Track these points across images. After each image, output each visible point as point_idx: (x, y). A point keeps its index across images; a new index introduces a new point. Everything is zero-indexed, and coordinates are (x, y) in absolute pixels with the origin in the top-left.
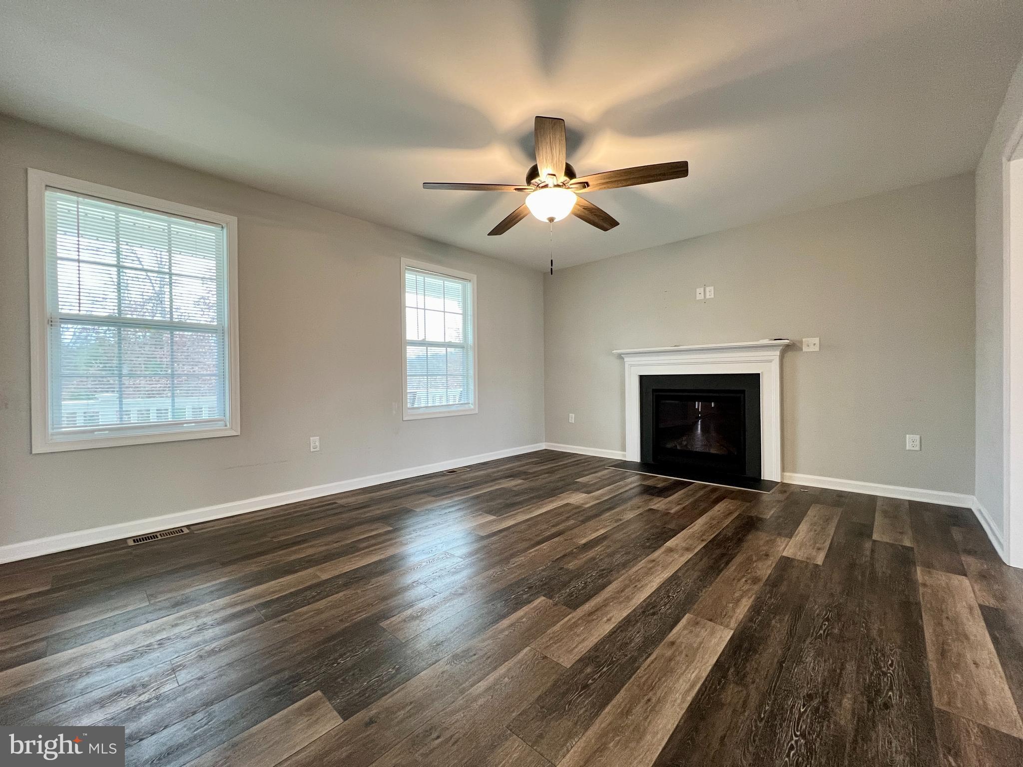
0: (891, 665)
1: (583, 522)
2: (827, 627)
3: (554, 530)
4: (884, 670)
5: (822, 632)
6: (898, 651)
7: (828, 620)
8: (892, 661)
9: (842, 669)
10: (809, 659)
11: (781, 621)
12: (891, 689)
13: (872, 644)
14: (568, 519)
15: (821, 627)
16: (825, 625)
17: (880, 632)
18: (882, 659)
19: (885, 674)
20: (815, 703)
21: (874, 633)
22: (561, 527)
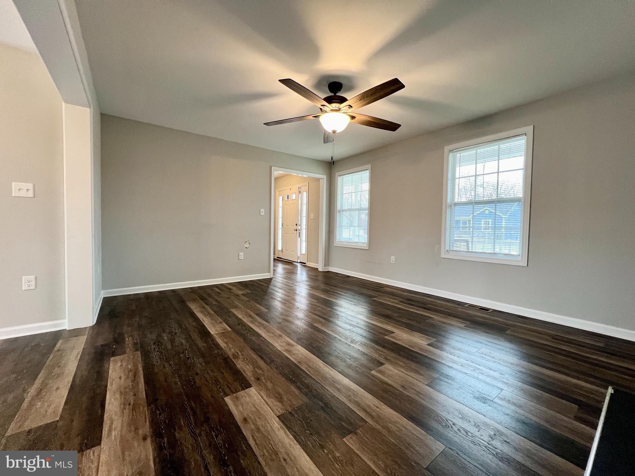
0: (156, 356)
2: (186, 355)
4: (158, 353)
5: (187, 352)
6: (155, 363)
7: (188, 358)
8: (156, 357)
9: (172, 344)
10: (183, 341)
11: (204, 347)
12: (154, 348)
13: (166, 359)
15: (188, 354)
16: (188, 356)
17: (164, 367)
18: (160, 356)
19: (157, 351)
20: (174, 333)
21: (166, 365)
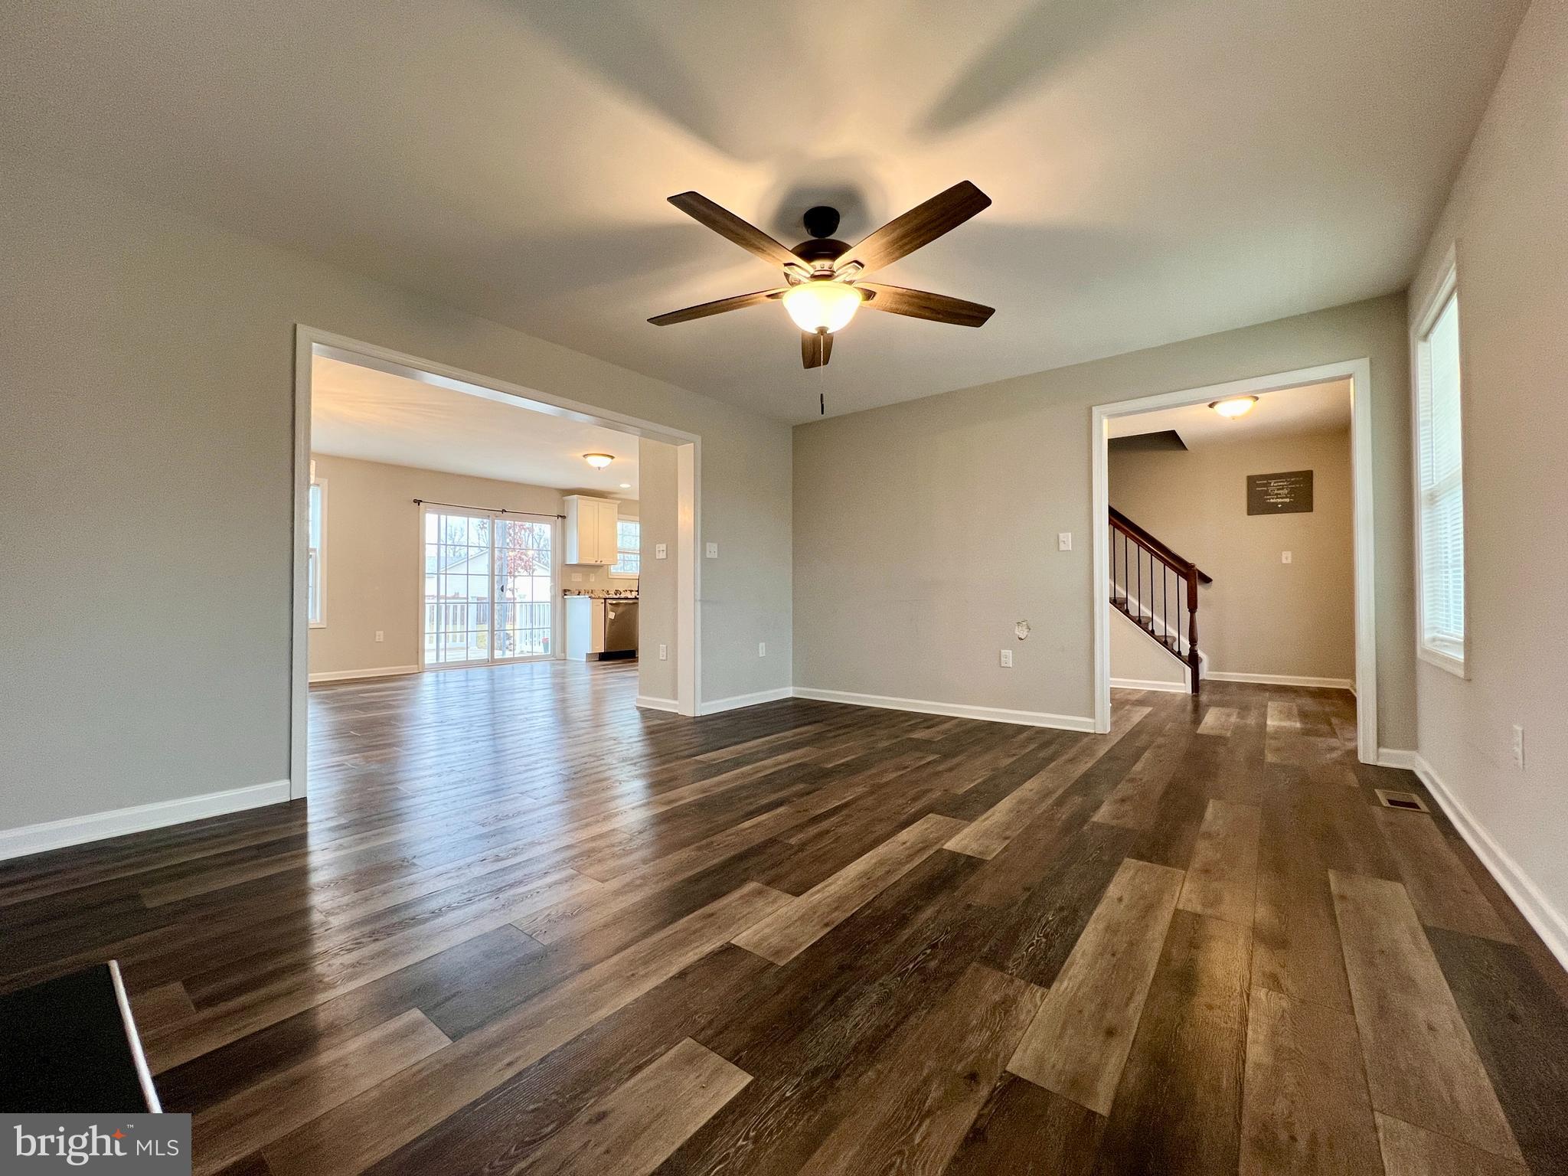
1: (772, 842)
3: (825, 825)
14: (802, 847)
22: (813, 831)
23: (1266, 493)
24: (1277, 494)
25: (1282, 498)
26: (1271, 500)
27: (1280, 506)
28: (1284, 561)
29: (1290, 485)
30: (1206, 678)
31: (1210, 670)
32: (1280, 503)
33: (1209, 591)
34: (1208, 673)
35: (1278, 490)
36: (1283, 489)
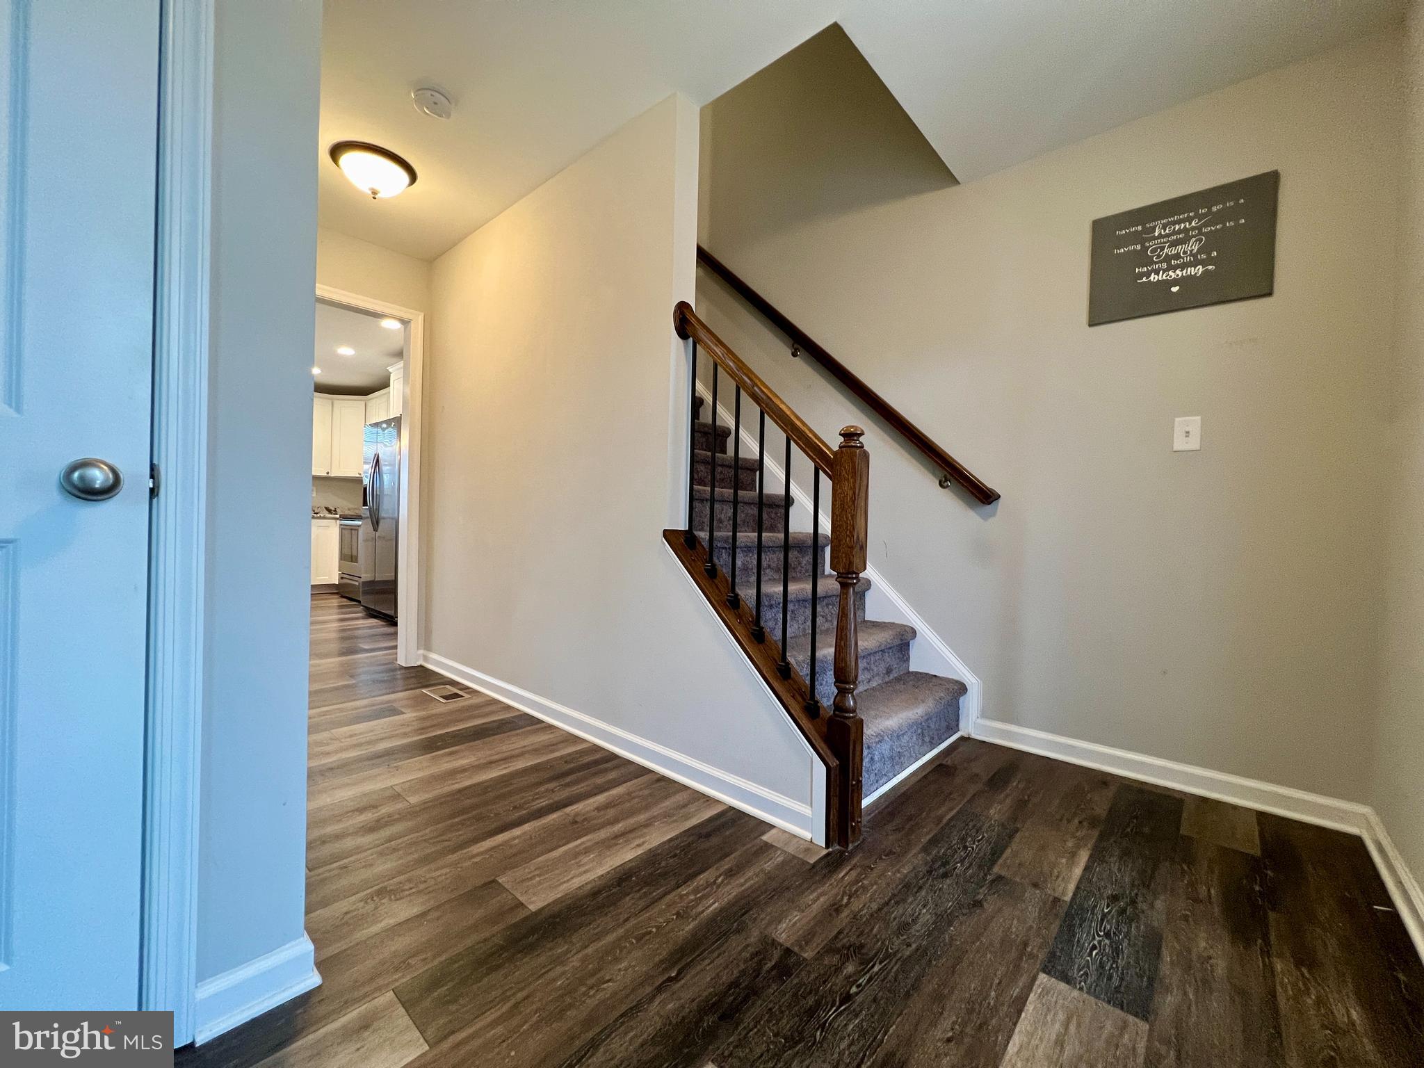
23: (1143, 259)
24: (1168, 259)
25: (1183, 267)
26: (1153, 277)
27: (1175, 289)
28: (1180, 444)
29: (1205, 225)
30: (974, 736)
31: (984, 715)
32: (1175, 282)
33: (991, 520)
34: (980, 721)
35: (1174, 244)
36: (1184, 241)
